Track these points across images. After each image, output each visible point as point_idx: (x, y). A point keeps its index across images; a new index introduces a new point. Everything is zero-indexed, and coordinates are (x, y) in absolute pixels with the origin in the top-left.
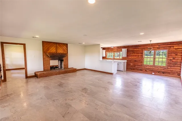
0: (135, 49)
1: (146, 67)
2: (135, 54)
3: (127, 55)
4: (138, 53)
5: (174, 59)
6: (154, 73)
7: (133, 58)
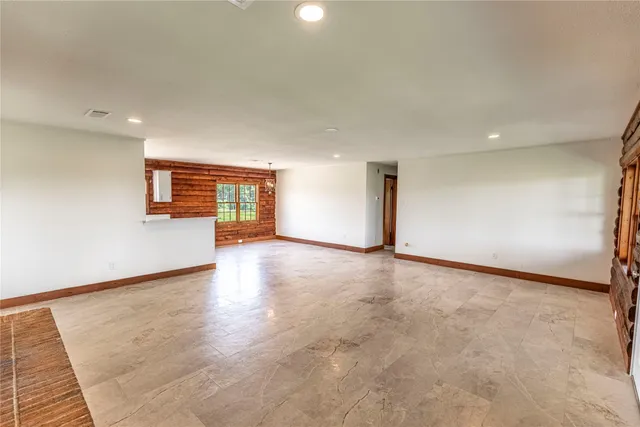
0: (195, 177)
1: (226, 229)
2: (197, 193)
3: (173, 195)
4: (203, 188)
5: (268, 204)
6: (240, 241)
7: (190, 204)
